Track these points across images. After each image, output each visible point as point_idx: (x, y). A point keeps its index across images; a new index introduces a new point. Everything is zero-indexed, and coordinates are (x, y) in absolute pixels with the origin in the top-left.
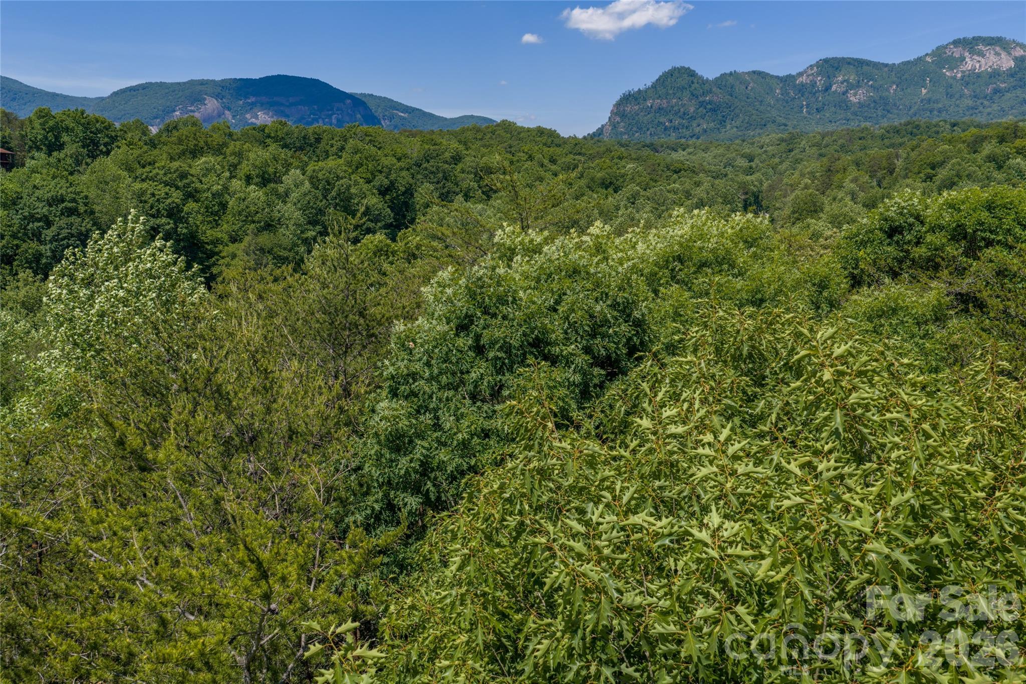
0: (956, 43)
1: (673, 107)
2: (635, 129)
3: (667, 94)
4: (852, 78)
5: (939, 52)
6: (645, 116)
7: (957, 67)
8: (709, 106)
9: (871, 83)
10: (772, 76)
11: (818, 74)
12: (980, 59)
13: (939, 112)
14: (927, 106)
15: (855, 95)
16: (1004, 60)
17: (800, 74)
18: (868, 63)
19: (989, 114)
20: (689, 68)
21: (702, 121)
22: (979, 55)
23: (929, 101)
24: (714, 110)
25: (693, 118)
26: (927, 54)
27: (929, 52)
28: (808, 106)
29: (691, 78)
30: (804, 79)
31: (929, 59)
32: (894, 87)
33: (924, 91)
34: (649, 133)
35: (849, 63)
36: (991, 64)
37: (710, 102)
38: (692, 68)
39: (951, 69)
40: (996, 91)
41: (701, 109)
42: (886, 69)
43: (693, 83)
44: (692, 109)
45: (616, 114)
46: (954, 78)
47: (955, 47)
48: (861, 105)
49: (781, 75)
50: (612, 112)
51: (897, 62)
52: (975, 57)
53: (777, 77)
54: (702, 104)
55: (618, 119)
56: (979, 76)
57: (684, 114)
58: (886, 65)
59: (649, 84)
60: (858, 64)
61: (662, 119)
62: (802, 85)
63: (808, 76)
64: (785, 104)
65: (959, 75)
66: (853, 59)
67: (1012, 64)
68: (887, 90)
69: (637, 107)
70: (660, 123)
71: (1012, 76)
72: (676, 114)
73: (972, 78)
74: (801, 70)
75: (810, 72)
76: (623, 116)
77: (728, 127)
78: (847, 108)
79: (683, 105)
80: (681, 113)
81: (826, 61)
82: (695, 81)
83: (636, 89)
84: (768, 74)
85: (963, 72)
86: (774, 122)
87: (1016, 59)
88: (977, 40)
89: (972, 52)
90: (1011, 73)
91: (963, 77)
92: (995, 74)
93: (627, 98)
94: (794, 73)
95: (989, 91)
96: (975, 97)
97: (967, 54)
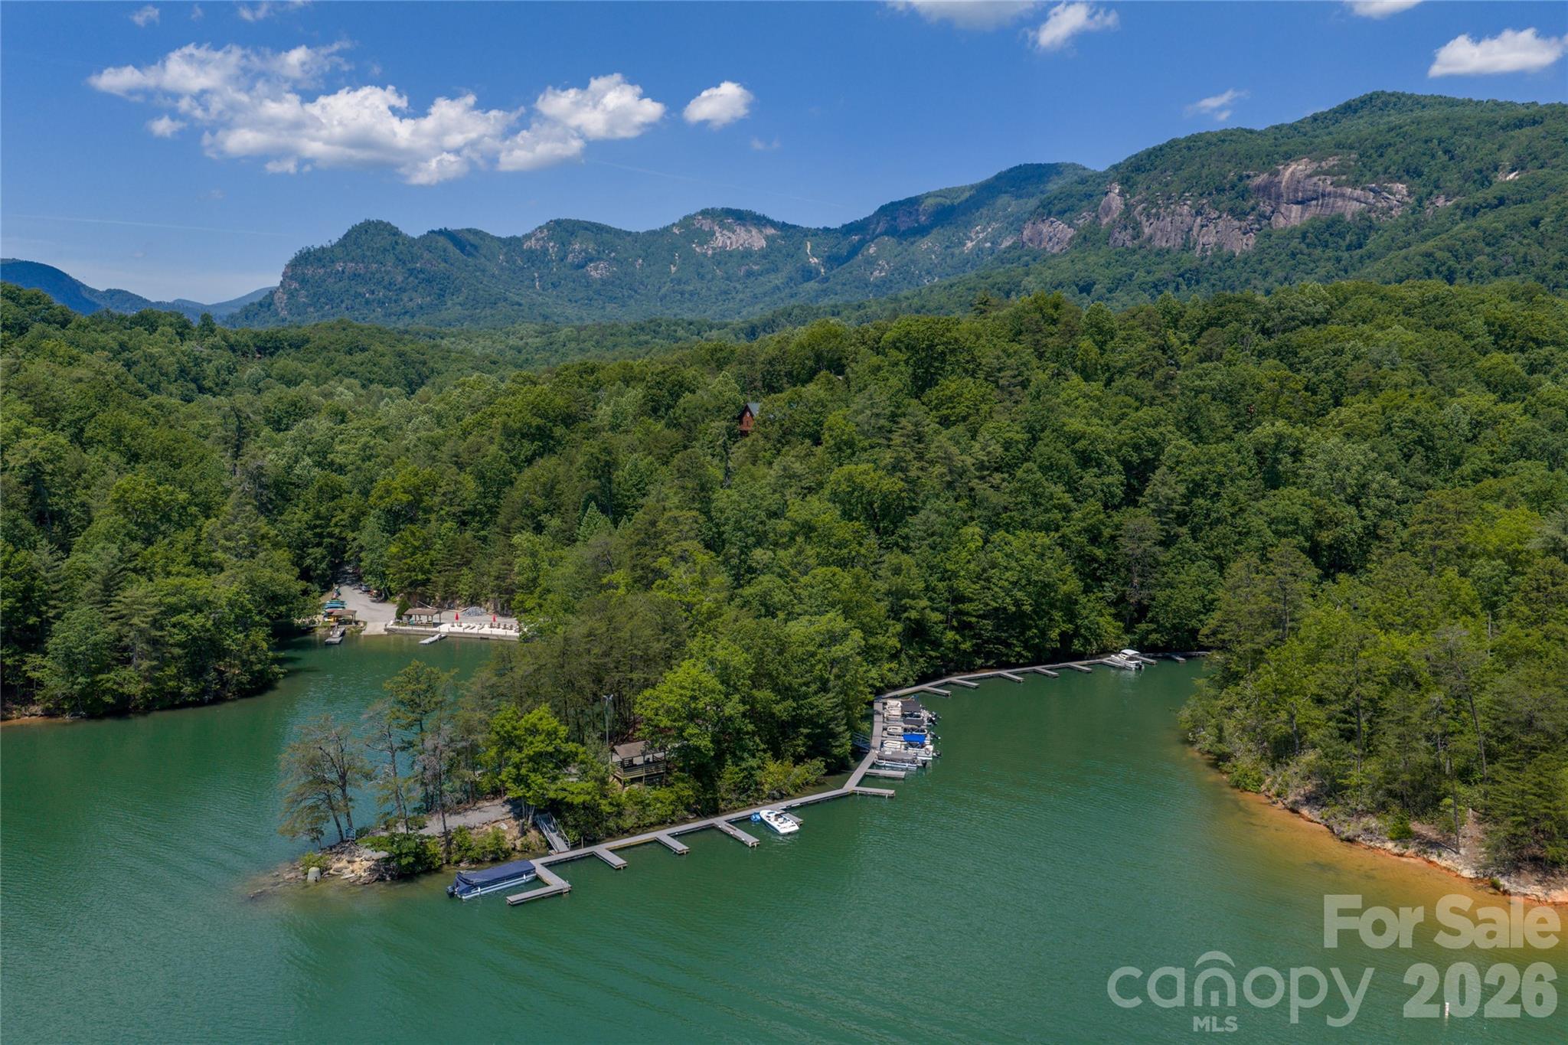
0: (705, 213)
1: (373, 274)
2: (323, 300)
3: (364, 256)
4: (591, 248)
5: (687, 222)
6: (336, 283)
7: (707, 242)
8: (422, 276)
9: (613, 254)
10: (493, 238)
11: (550, 239)
12: (731, 235)
13: (691, 295)
14: (676, 287)
15: (596, 268)
16: (755, 239)
17: (528, 237)
18: (607, 230)
19: (741, 300)
20: (389, 224)
21: (414, 295)
22: (729, 231)
23: (679, 282)
24: (429, 281)
25: (403, 290)
26: (674, 224)
27: (677, 221)
28: (541, 277)
29: (394, 238)
30: (532, 244)
31: (676, 231)
32: (640, 261)
33: (673, 269)
34: (344, 305)
35: (586, 229)
36: (741, 242)
37: (422, 271)
38: (394, 224)
39: (701, 244)
40: (750, 274)
41: (411, 279)
42: (629, 239)
43: (397, 243)
44: (400, 279)
45: (291, 278)
46: (705, 255)
47: (704, 218)
48: (604, 282)
49: (503, 236)
50: (284, 275)
51: (641, 231)
52: (725, 232)
53: (499, 239)
54: (411, 272)
55: (295, 285)
56: (730, 254)
57: (390, 284)
58: (629, 234)
59: (335, 241)
60: (597, 230)
61: (361, 290)
62: (531, 251)
63: (538, 240)
64: (512, 275)
65: (710, 252)
66: (589, 223)
67: (764, 243)
68: (633, 265)
69: (322, 271)
70: (357, 295)
71: (765, 257)
72: (379, 283)
73: (723, 257)
74: (528, 231)
75: (539, 235)
76: (304, 282)
77: (449, 303)
78: (588, 285)
79: (388, 273)
80: (386, 282)
81: (558, 222)
82: (400, 241)
83: (317, 246)
84: (487, 234)
85: (714, 249)
86: (506, 300)
87: (767, 238)
88: (729, 212)
89: (722, 226)
90: (764, 255)
91: (714, 254)
92: (747, 254)
93: (305, 258)
94: (519, 235)
95: (742, 273)
96: (728, 279)
97: (716, 228)
